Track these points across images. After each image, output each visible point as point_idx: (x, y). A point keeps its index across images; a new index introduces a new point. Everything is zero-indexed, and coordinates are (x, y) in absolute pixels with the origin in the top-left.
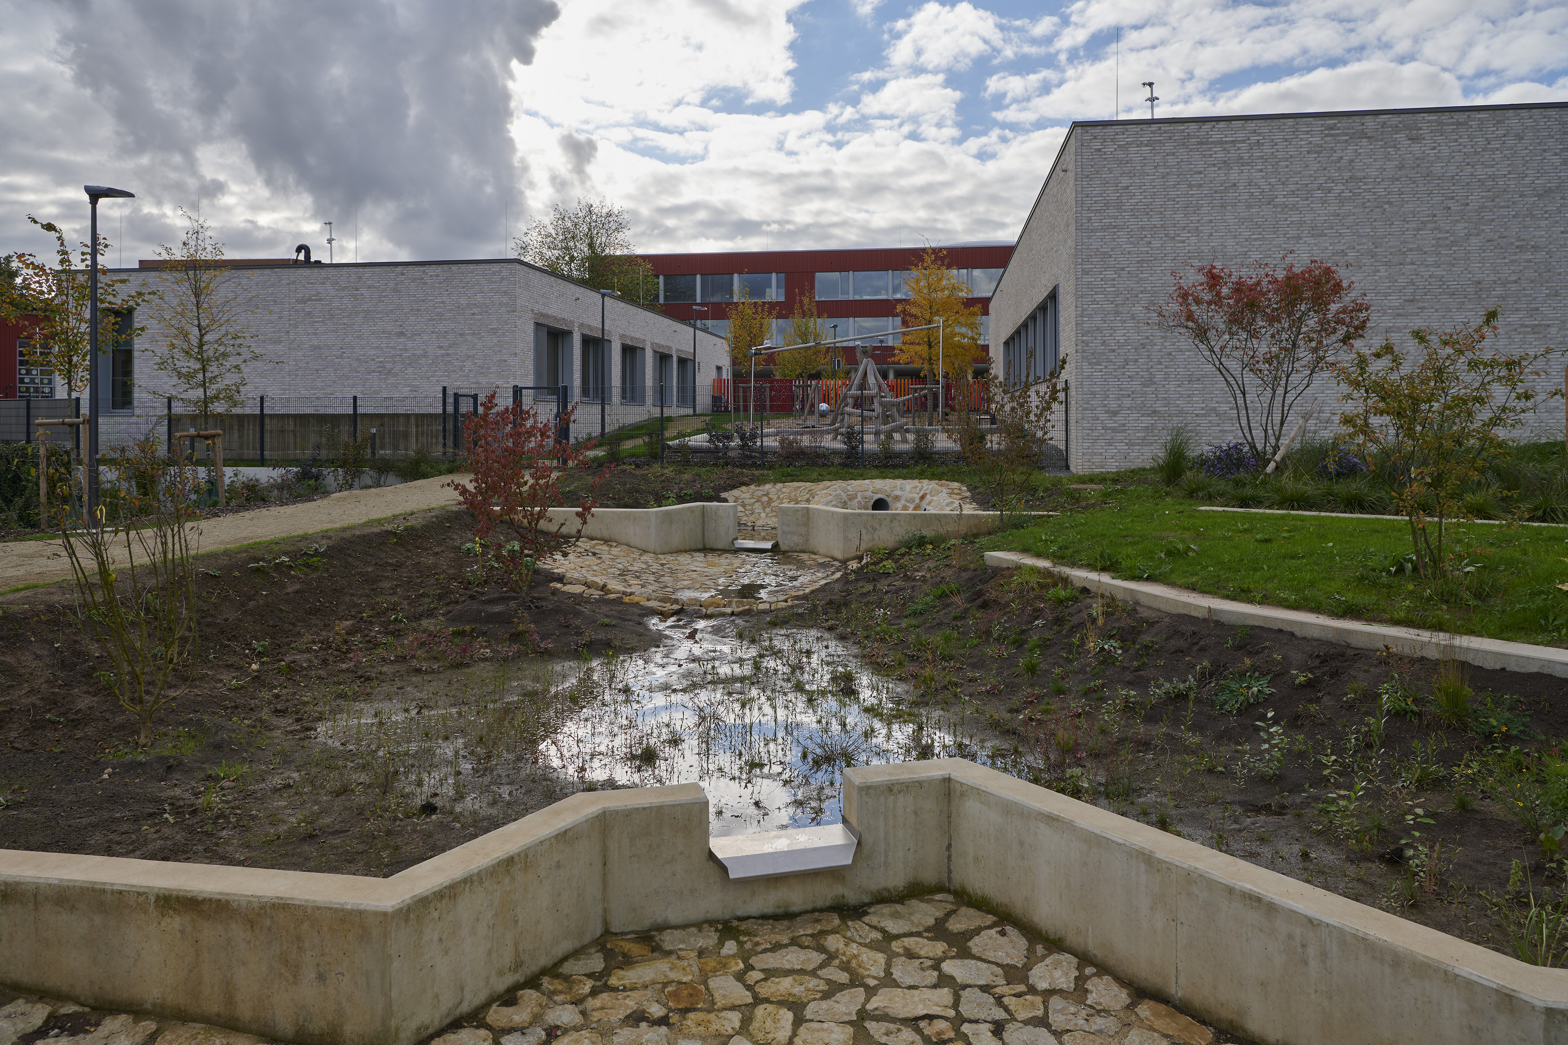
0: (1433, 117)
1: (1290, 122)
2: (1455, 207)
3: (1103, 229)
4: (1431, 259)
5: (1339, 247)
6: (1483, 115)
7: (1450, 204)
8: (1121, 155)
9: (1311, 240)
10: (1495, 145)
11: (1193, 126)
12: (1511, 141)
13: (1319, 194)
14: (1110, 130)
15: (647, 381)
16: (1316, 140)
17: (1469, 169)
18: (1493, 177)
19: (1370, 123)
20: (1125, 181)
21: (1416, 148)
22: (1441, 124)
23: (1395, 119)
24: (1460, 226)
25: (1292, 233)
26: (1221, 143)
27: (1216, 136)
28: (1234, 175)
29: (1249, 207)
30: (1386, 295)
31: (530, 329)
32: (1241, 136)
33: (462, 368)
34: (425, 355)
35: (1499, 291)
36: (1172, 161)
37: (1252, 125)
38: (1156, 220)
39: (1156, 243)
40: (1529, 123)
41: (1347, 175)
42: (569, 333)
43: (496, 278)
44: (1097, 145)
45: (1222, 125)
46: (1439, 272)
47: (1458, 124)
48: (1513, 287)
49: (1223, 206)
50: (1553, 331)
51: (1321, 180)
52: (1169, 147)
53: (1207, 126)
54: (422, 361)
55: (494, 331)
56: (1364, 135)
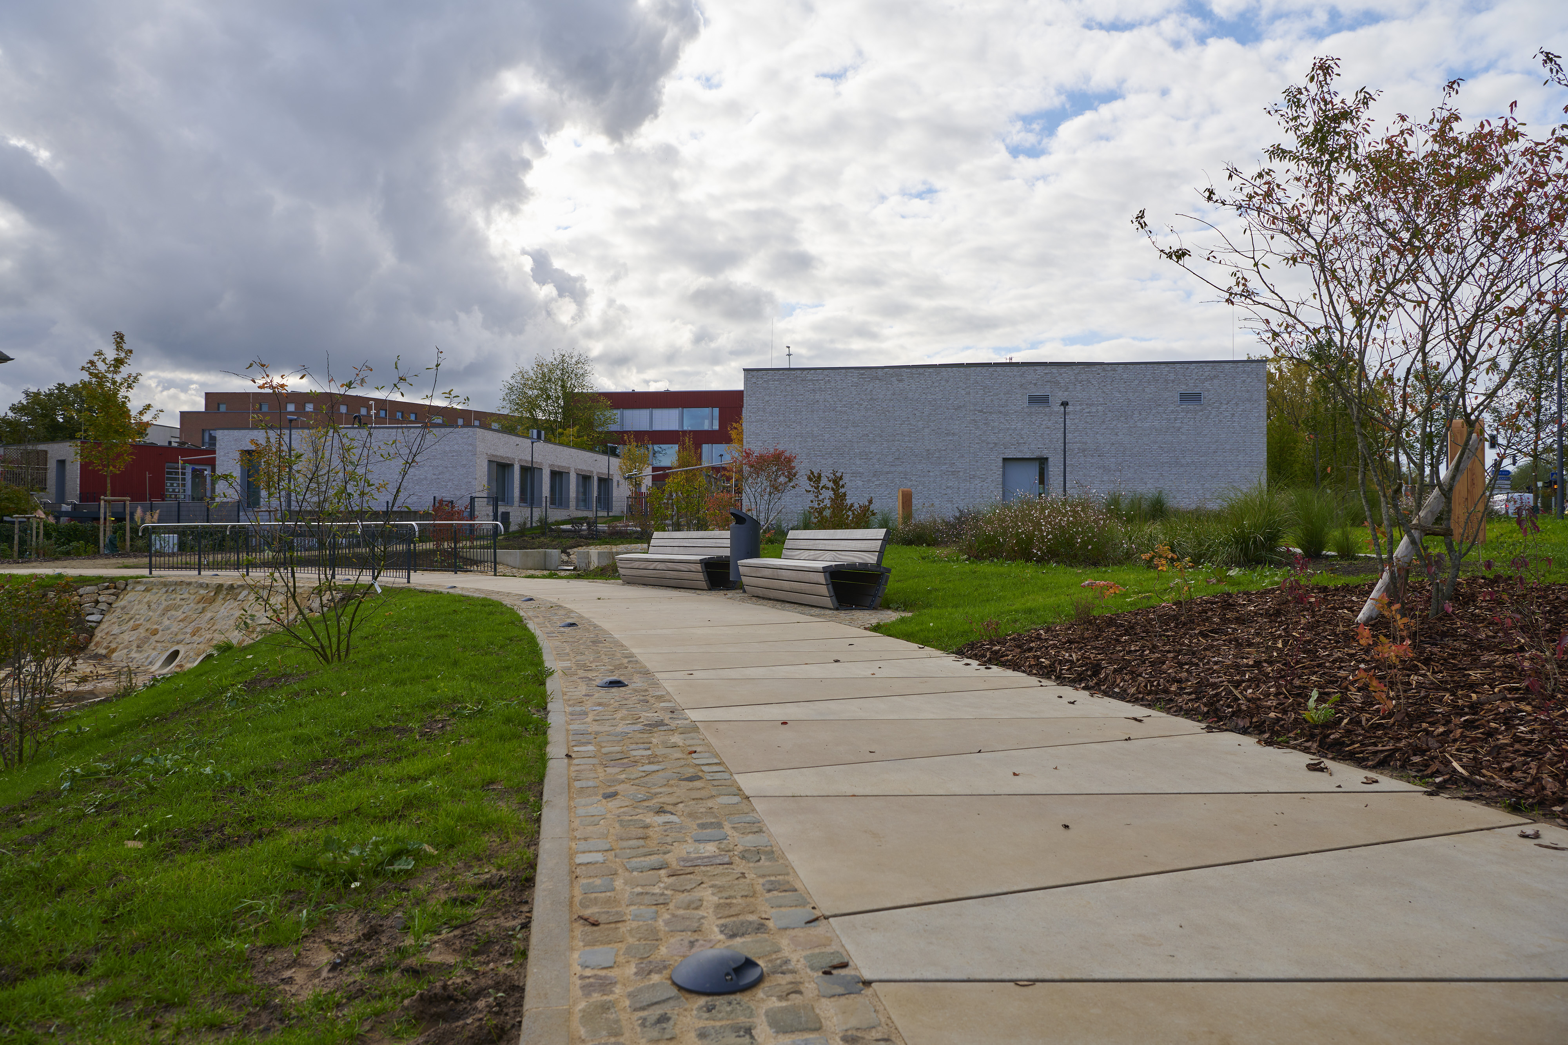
0: (908, 370)
1: (843, 371)
2: (918, 414)
3: (757, 421)
4: (907, 439)
5: (865, 432)
6: (931, 370)
7: (916, 412)
8: (765, 385)
9: (852, 429)
10: (936, 384)
11: (799, 372)
12: (943, 383)
13: (856, 406)
14: (760, 373)
15: (571, 493)
16: (855, 380)
17: (924, 396)
18: (935, 400)
19: (880, 372)
20: (767, 398)
21: (901, 385)
22: (912, 374)
23: (891, 371)
24: (920, 423)
25: (844, 425)
26: (812, 380)
27: (809, 377)
28: (817, 397)
29: (824, 412)
30: (887, 456)
31: (485, 464)
32: (821, 377)
33: (446, 486)
34: (426, 479)
35: (937, 455)
36: (789, 388)
37: (826, 372)
38: (781, 418)
39: (781, 429)
40: (951, 374)
41: (869, 397)
42: (512, 465)
43: (466, 436)
44: (754, 380)
45: (812, 371)
46: (910, 445)
47: (920, 374)
48: (944, 453)
49: (812, 411)
50: (961, 474)
51: (857, 400)
52: (787, 382)
53: (806, 372)
54: (424, 482)
55: (464, 466)
56: (877, 378)
